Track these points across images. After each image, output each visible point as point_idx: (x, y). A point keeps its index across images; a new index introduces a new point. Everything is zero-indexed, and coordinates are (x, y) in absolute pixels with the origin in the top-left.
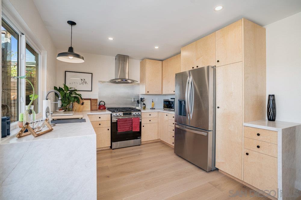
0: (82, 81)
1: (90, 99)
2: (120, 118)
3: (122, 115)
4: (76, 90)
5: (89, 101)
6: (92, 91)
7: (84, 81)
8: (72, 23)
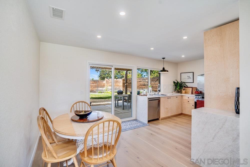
0: (188, 77)
1: (192, 87)
2: (200, 100)
3: (201, 98)
4: (184, 83)
5: (191, 88)
6: (193, 82)
7: (189, 77)
8: (164, 58)
